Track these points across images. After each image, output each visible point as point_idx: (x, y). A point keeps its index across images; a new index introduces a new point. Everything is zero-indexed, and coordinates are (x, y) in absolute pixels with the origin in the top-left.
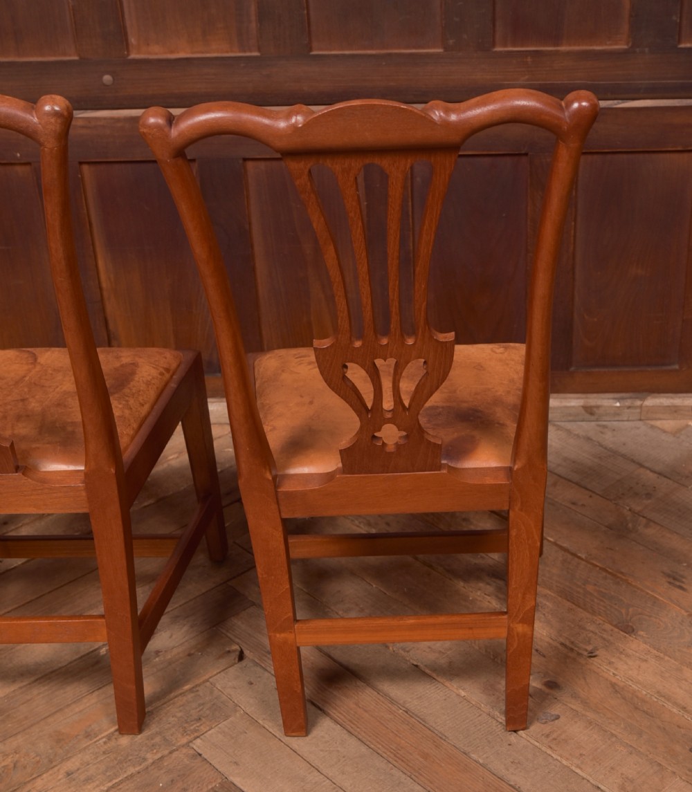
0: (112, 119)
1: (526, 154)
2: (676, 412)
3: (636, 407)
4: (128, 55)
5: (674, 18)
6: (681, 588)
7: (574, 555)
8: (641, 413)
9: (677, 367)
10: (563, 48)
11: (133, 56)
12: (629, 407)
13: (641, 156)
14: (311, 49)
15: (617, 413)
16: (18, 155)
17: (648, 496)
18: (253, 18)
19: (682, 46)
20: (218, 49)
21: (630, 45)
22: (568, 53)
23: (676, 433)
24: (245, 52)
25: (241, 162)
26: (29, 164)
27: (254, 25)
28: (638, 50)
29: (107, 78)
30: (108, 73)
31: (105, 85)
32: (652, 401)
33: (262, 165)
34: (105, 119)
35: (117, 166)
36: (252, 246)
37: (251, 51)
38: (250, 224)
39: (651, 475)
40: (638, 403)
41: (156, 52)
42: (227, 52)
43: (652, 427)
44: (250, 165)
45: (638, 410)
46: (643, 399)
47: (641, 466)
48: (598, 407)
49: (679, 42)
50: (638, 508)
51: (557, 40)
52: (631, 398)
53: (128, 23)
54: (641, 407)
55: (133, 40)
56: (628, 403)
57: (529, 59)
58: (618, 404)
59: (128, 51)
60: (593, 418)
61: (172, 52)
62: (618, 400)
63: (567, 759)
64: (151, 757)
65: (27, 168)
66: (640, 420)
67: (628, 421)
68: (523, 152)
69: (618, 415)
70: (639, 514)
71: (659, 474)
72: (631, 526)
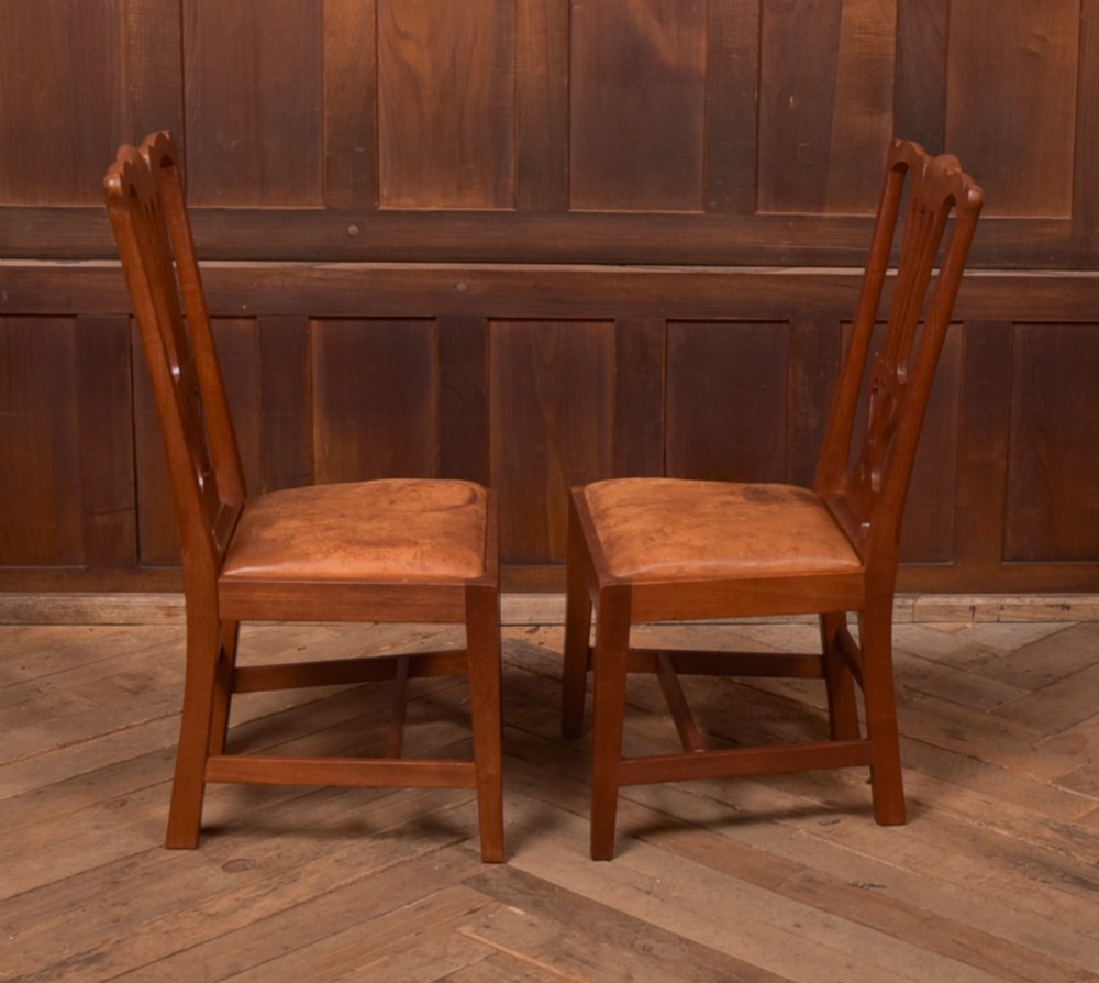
0: (352, 271)
1: (787, 322)
2: (951, 612)
3: (907, 607)
4: (378, 206)
6: (960, 739)
8: (913, 614)
9: (951, 563)
10: (827, 214)
11: (382, 207)
12: (900, 607)
14: (568, 207)
16: (244, 307)
17: (924, 677)
18: (512, 174)
20: (472, 203)
22: (831, 219)
23: (954, 632)
24: (499, 207)
25: (485, 320)
26: (254, 317)
27: (511, 181)
29: (353, 229)
30: (354, 224)
31: (350, 236)
32: (925, 601)
33: (507, 325)
34: (344, 271)
35: (348, 323)
36: (488, 415)
37: (505, 206)
38: (488, 389)
39: (928, 663)
40: (910, 602)
41: (408, 204)
42: (481, 207)
43: (926, 628)
44: (494, 325)
45: (911, 611)
46: (916, 598)
47: (916, 656)
50: (913, 686)
51: (820, 206)
52: (902, 597)
53: (381, 175)
54: (913, 606)
55: (384, 192)
56: (899, 601)
57: (791, 224)
59: (378, 200)
61: (424, 206)
63: (850, 846)
64: (421, 850)
65: (250, 322)
66: (913, 622)
67: (899, 623)
68: (784, 318)
70: (914, 690)
71: (936, 662)
72: (906, 698)
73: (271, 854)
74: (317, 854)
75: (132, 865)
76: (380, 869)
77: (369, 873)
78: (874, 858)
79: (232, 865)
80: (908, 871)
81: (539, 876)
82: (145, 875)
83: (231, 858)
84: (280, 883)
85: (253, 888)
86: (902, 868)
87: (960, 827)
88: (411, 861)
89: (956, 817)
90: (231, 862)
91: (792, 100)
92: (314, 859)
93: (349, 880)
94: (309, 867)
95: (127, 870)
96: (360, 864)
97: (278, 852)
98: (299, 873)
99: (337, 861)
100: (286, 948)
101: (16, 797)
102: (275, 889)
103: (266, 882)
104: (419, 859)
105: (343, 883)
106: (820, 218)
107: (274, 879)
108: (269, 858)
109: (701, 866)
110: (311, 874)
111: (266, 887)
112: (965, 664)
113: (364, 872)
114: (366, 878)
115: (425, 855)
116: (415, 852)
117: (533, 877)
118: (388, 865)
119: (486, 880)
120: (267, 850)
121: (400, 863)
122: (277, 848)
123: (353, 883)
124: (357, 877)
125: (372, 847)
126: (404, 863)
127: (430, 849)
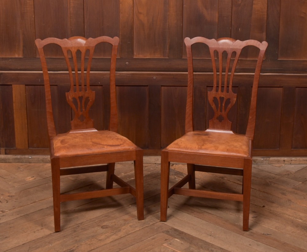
0: (127, 74)
1: (238, 87)
2: (279, 162)
3: (267, 160)
5: (276, 52)
6: (285, 195)
7: (255, 189)
9: (278, 149)
10: (248, 59)
11: (134, 57)
12: (265, 160)
13: (268, 88)
14: (182, 57)
15: (262, 162)
16: (99, 83)
17: (273, 179)
18: (168, 49)
19: (279, 59)
20: (157, 56)
21: (265, 58)
22: (249, 60)
23: (279, 167)
24: (164, 57)
25: (160, 86)
26: (102, 86)
27: (167, 50)
28: (267, 60)
29: (127, 63)
30: (127, 61)
31: (126, 65)
32: (272, 159)
33: (166, 88)
34: (125, 74)
35: (126, 87)
36: (161, 111)
37: (166, 57)
38: (161, 104)
39: (274, 175)
40: (268, 159)
41: (141, 56)
42: (160, 57)
43: (272, 166)
44: (163, 87)
45: (268, 161)
46: (269, 158)
47: (270, 173)
48: (257, 160)
49: (278, 58)
50: (271, 181)
51: (246, 57)
53: (134, 49)
54: (269, 160)
55: (135, 53)
56: (265, 159)
58: (262, 159)
60: (255, 163)
61: (145, 57)
62: (262, 158)
64: (151, 224)
65: (101, 87)
66: (269, 164)
67: (265, 164)
68: (237, 86)
69: (263, 162)
70: (271, 182)
71: (276, 175)
72: (269, 184)
73: (113, 224)
74: (125, 224)
75: (78, 226)
76: (141, 228)
77: (138, 229)
78: (267, 227)
79: (103, 227)
80: (277, 230)
81: (182, 231)
82: (82, 229)
83: (103, 225)
84: (116, 232)
85: (110, 233)
86: (275, 230)
87: (288, 219)
88: (149, 226)
89: (287, 216)
90: (103, 226)
91: (240, 29)
92: (124, 225)
93: (134, 231)
94: (123, 227)
95: (77, 228)
96: (136, 227)
97: (115, 223)
98: (121, 229)
99: (130, 226)
100: (120, 249)
101: (47, 208)
102: (115, 233)
103: (113, 231)
104: (151, 226)
105: (132, 232)
106: (247, 60)
107: (115, 231)
108: (113, 225)
109: (223, 229)
110: (124, 229)
111: (113, 233)
112: (284, 175)
113: (137, 229)
114: (138, 230)
115: (152, 225)
116: (150, 224)
117: (180, 231)
118: (143, 227)
119: (168, 232)
120: (112, 223)
121: (146, 227)
122: (114, 222)
123: (135, 232)
124: (135, 230)
125: (138, 222)
126: (147, 227)
127: (153, 223)
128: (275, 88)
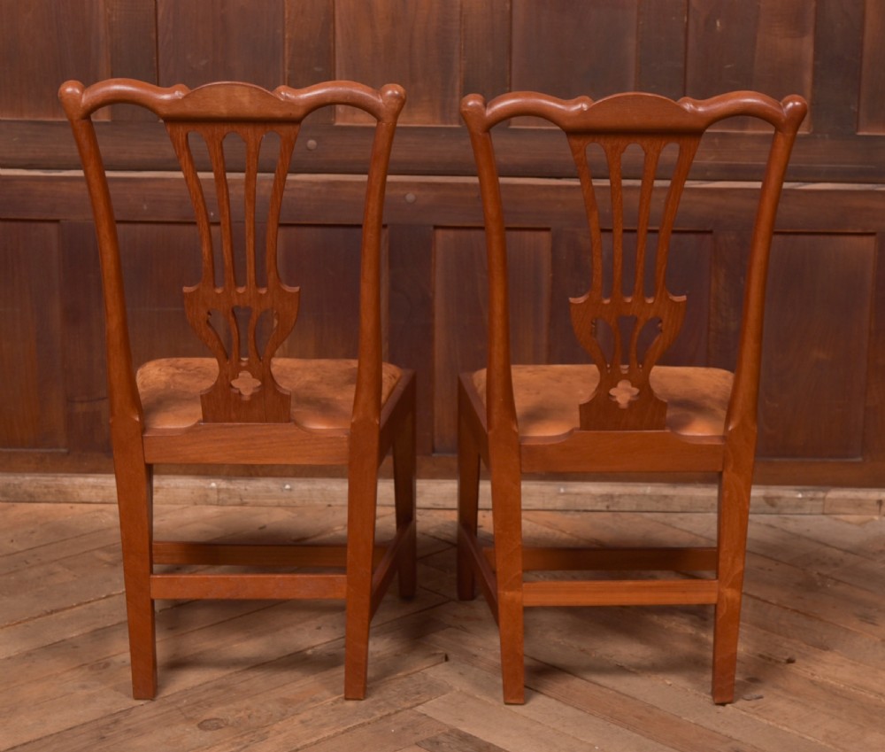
0: (311, 182)
1: (710, 232)
2: (860, 505)
3: (818, 500)
4: (334, 122)
5: (852, 108)
6: (873, 623)
7: (765, 601)
8: (824, 506)
9: (860, 459)
10: (749, 132)
11: (337, 124)
12: (812, 499)
13: (821, 238)
14: (509, 124)
15: (799, 504)
16: (212, 214)
17: (836, 565)
19: (860, 133)
20: (420, 120)
21: (811, 130)
22: (753, 136)
23: (862, 524)
24: (446, 123)
25: (432, 229)
28: (818, 136)
29: (312, 143)
30: (312, 138)
31: (309, 149)
32: (835, 494)
33: (451, 233)
34: (303, 182)
35: (307, 230)
36: (433, 316)
37: (452, 123)
38: (434, 292)
39: (838, 552)
40: (821, 495)
41: (362, 120)
42: (429, 123)
43: (836, 519)
44: (440, 233)
45: (821, 503)
46: (826, 491)
47: (827, 545)
48: (779, 498)
49: (857, 131)
50: (826, 573)
52: (813, 490)
54: (824, 499)
55: (340, 109)
56: (810, 494)
57: (716, 141)
58: (800, 496)
59: (335, 118)
60: (774, 510)
62: (800, 491)
63: (773, 721)
66: (823, 514)
67: (810, 514)
68: (708, 229)
69: (800, 507)
70: (827, 577)
71: (846, 551)
72: (819, 584)
73: (242, 714)
74: (284, 715)
75: (116, 722)
76: (341, 730)
77: (332, 733)
78: (795, 732)
79: (205, 724)
80: (829, 746)
81: (487, 740)
82: (129, 730)
83: (207, 716)
84: (252, 741)
85: (227, 745)
86: (823, 743)
87: (877, 706)
88: (369, 723)
89: (872, 696)
90: (205, 720)
91: (718, 23)
92: (281, 720)
93: (314, 740)
94: (277, 727)
95: (111, 726)
96: (323, 725)
97: (249, 712)
98: (268, 732)
99: (302, 722)
101: (9, 658)
102: (246, 746)
103: (238, 740)
104: (376, 721)
105: (308, 742)
106: (742, 136)
107: (246, 737)
108: (240, 717)
109: (635, 735)
110: (279, 733)
111: (239, 744)
112: (874, 554)
113: (326, 733)
114: (329, 738)
115: (381, 718)
116: (373, 715)
117: (481, 741)
118: (350, 725)
119: (438, 743)
120: (238, 711)
121: (360, 725)
122: (247, 709)
123: (317, 742)
124: (320, 737)
125: (333, 710)
126: (362, 725)
127: (386, 713)
128: (849, 239)
